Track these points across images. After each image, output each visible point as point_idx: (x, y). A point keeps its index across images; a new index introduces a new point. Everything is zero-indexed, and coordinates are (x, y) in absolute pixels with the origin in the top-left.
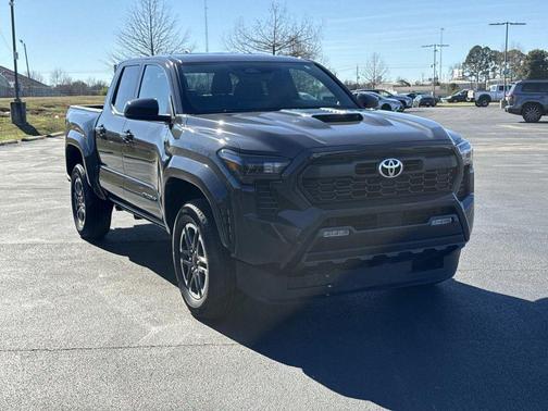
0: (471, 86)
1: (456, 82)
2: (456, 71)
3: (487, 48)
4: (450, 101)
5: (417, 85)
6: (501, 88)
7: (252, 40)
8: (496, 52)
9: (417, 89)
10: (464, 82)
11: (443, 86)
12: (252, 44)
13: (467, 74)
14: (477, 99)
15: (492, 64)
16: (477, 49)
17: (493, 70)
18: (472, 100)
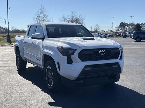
0: (121, 32)
1: (117, 31)
2: (117, 28)
3: (125, 23)
4: (116, 36)
5: (107, 32)
6: (130, 33)
7: (66, 20)
8: (127, 24)
9: (107, 33)
10: (119, 31)
11: (114, 32)
12: (67, 21)
13: (120, 29)
14: (123, 36)
15: (126, 27)
16: (122, 23)
17: (126, 28)
18: (122, 36)
